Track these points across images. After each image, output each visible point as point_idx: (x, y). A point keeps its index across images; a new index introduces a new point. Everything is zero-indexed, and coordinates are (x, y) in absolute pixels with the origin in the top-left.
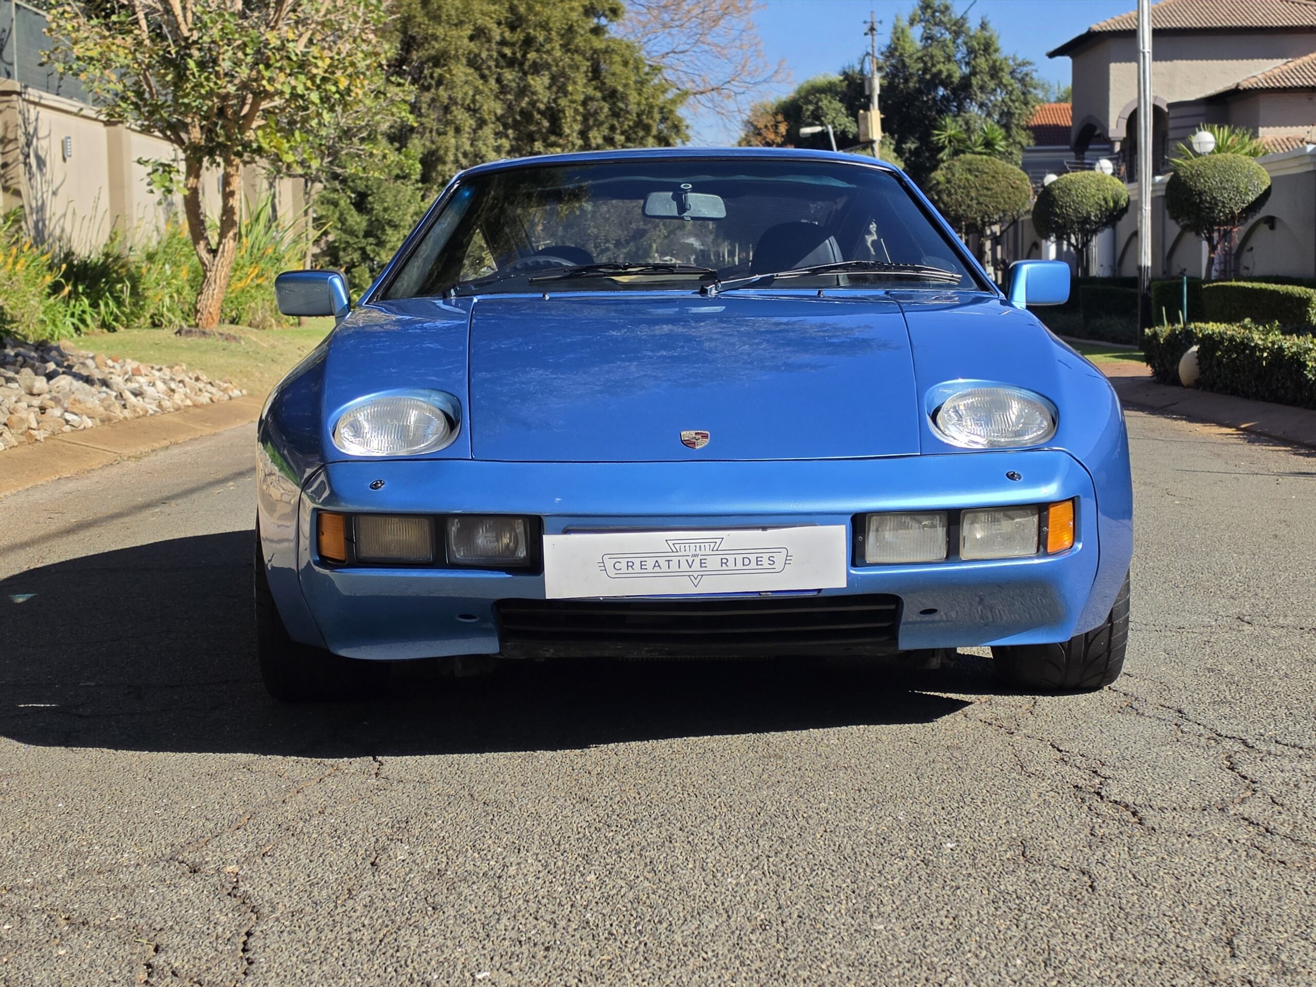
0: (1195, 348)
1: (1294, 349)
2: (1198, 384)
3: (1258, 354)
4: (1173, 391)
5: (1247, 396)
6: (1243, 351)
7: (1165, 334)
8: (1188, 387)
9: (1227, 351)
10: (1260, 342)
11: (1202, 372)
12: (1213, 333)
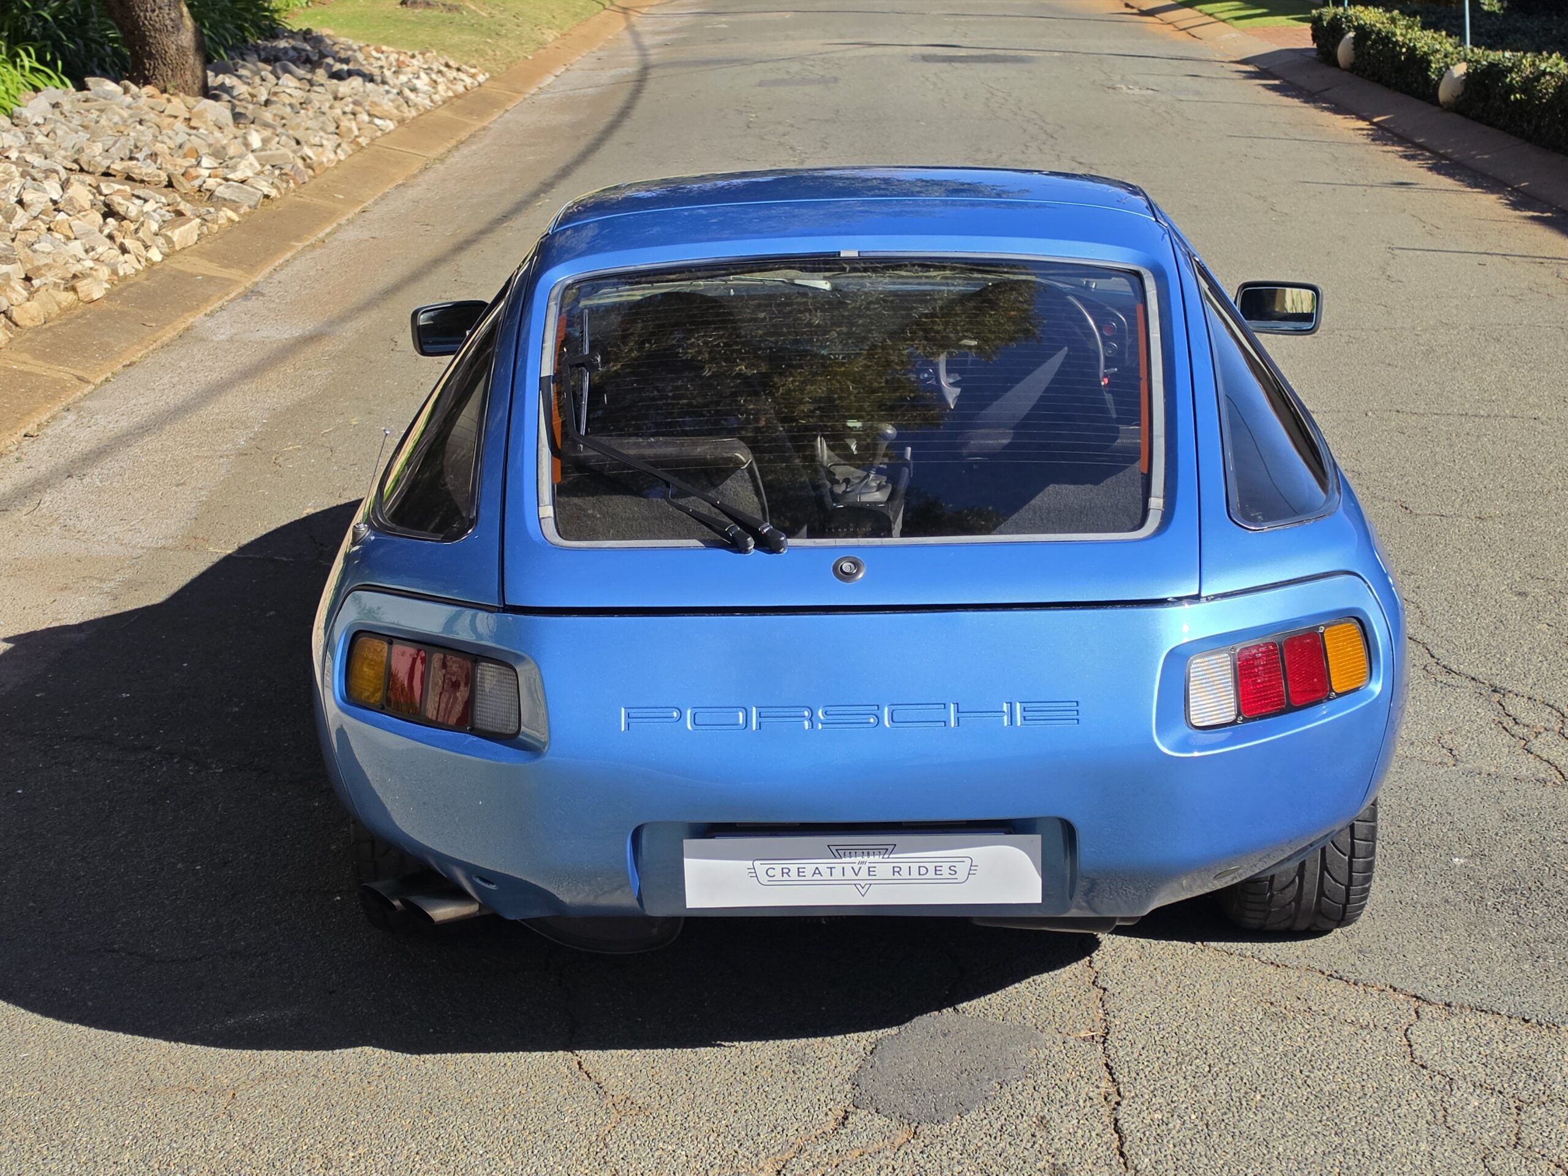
0: (1352, 34)
1: (1426, 49)
2: (1355, 69)
3: (1398, 48)
4: (1332, 72)
5: (1388, 85)
6: (1387, 44)
7: (1328, 18)
8: (1344, 70)
9: (1375, 42)
10: (1400, 39)
11: (1357, 58)
12: (1366, 24)
